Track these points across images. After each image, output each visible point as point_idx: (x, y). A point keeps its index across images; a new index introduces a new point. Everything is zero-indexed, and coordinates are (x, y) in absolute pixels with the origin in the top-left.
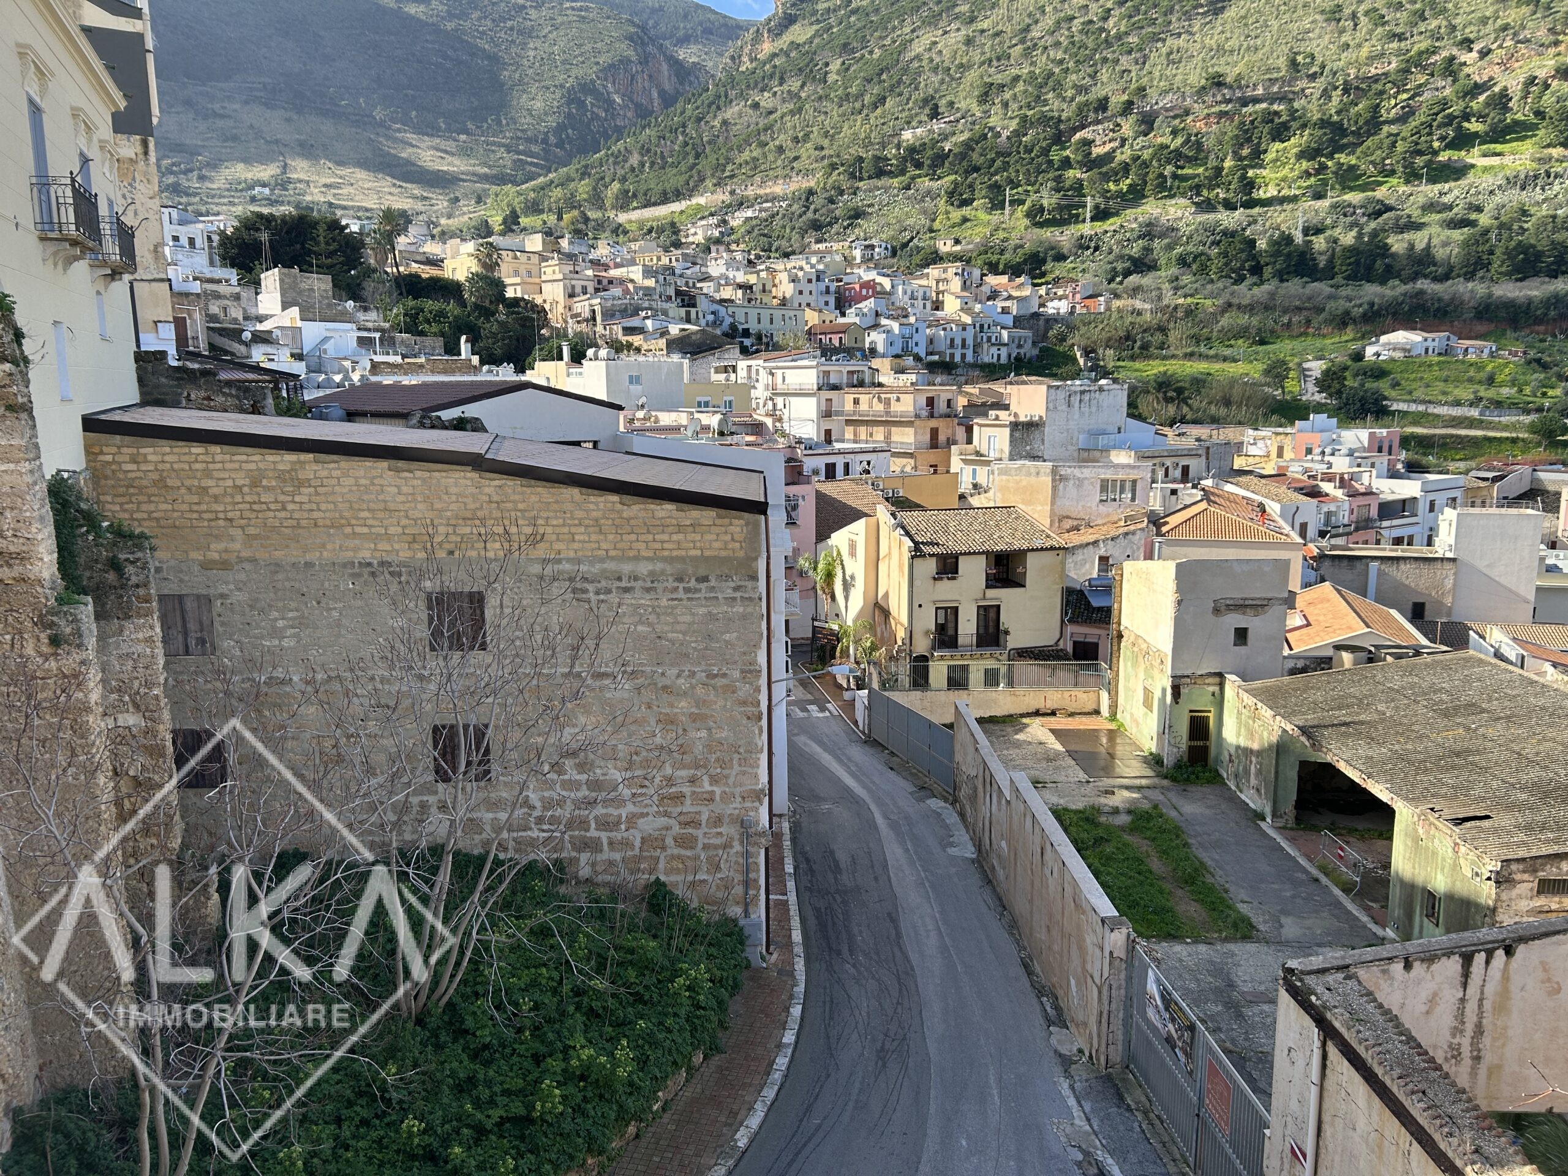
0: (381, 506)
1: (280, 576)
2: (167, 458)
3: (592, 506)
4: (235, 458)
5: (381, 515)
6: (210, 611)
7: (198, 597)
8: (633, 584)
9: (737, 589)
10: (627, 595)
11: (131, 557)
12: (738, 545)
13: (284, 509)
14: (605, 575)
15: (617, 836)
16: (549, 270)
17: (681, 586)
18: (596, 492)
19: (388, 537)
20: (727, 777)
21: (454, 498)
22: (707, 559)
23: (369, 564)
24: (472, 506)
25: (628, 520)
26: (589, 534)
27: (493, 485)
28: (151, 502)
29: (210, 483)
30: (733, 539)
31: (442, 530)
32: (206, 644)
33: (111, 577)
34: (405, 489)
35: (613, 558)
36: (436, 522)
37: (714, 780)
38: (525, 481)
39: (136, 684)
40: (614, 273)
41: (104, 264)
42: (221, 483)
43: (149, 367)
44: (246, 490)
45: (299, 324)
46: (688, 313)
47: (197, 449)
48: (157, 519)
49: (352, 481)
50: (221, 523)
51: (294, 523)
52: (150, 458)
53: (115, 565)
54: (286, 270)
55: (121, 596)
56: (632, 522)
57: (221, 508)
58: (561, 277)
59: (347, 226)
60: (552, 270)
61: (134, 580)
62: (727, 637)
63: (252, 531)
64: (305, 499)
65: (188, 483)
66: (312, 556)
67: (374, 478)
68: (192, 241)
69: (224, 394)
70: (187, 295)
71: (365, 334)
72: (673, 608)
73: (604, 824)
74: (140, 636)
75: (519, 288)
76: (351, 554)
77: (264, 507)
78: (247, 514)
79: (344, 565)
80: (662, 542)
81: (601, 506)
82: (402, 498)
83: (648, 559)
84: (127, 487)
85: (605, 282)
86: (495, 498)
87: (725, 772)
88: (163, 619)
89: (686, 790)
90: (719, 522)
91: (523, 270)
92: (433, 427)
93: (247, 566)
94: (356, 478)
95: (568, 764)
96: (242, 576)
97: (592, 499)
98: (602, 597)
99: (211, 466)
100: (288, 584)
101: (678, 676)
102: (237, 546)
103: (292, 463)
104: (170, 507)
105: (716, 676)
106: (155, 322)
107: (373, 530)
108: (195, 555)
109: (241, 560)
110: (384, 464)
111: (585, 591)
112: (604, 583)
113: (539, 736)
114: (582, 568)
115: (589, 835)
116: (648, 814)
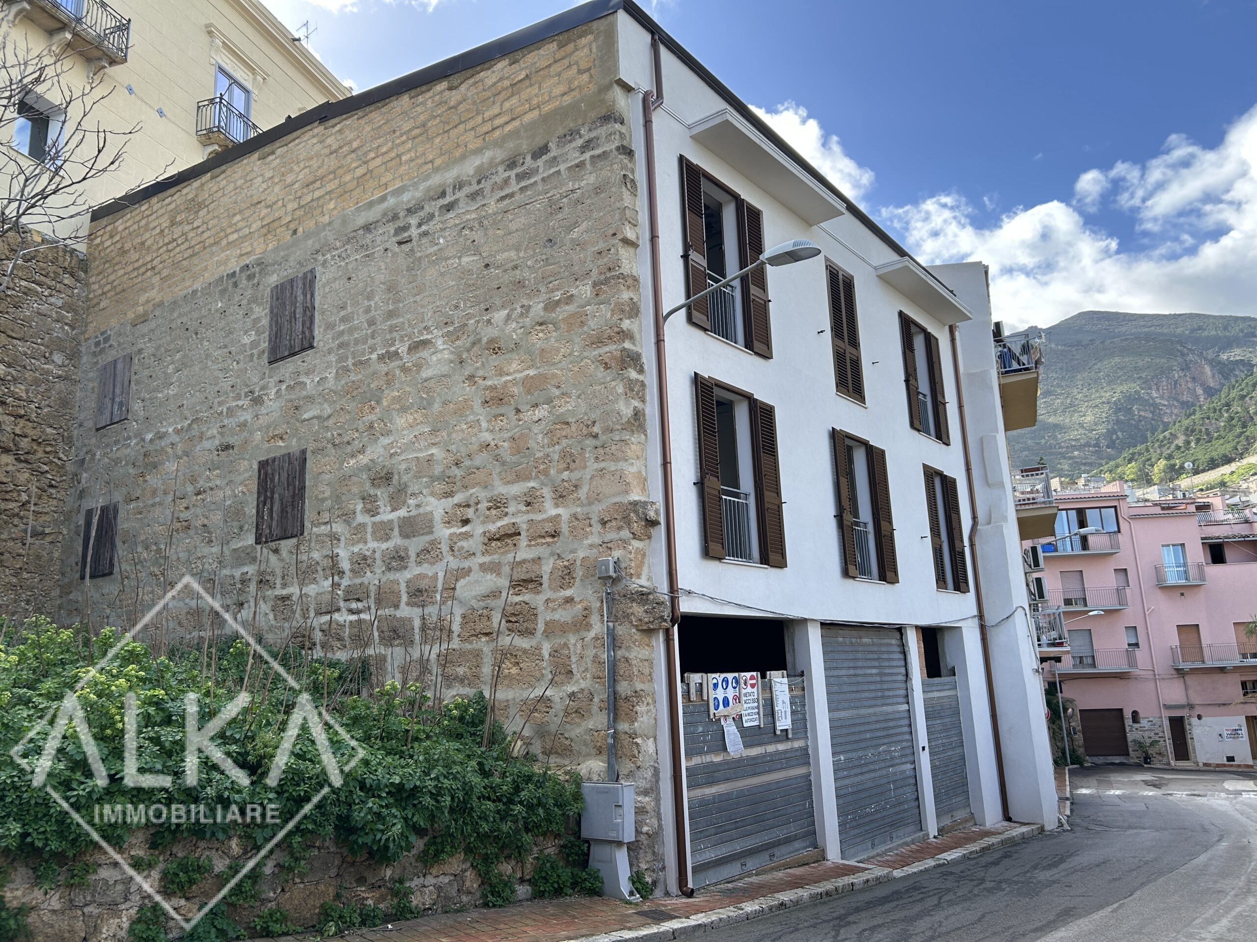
0: (249, 203)
1: (176, 314)
3: (420, 110)
4: (165, 202)
5: (248, 213)
6: (130, 370)
7: (126, 357)
8: (457, 195)
10: (451, 215)
12: (586, 77)
13: (186, 240)
14: (429, 196)
15: (433, 612)
17: (514, 174)
18: (424, 88)
19: (250, 236)
21: (302, 165)
22: (546, 118)
23: (234, 274)
24: (315, 167)
25: (456, 107)
26: (416, 148)
27: (334, 132)
29: (147, 235)
30: (579, 71)
31: (290, 207)
32: (123, 410)
34: (267, 175)
35: (438, 169)
36: (286, 200)
37: (559, 495)
38: (360, 113)
42: (153, 232)
44: (166, 232)
47: (145, 206)
49: (232, 186)
50: (149, 273)
51: (191, 252)
52: (119, 228)
56: (460, 108)
57: (150, 258)
64: (200, 223)
65: (135, 242)
66: (198, 283)
72: (504, 211)
73: (418, 593)
76: (222, 268)
77: (175, 244)
78: (164, 257)
79: (217, 283)
80: (493, 119)
81: (429, 102)
82: (263, 187)
83: (476, 152)
86: (335, 147)
89: (521, 520)
90: (560, 54)
93: (158, 312)
94: (235, 181)
95: (382, 494)
96: (153, 325)
97: (420, 99)
98: (423, 228)
99: (150, 218)
100: (179, 322)
101: (508, 319)
102: (154, 293)
103: (195, 189)
104: (123, 272)
107: (241, 233)
108: (130, 314)
109: (154, 307)
110: (256, 156)
111: (408, 228)
112: (427, 208)
113: (353, 456)
114: (406, 197)
115: (399, 614)
116: (470, 570)
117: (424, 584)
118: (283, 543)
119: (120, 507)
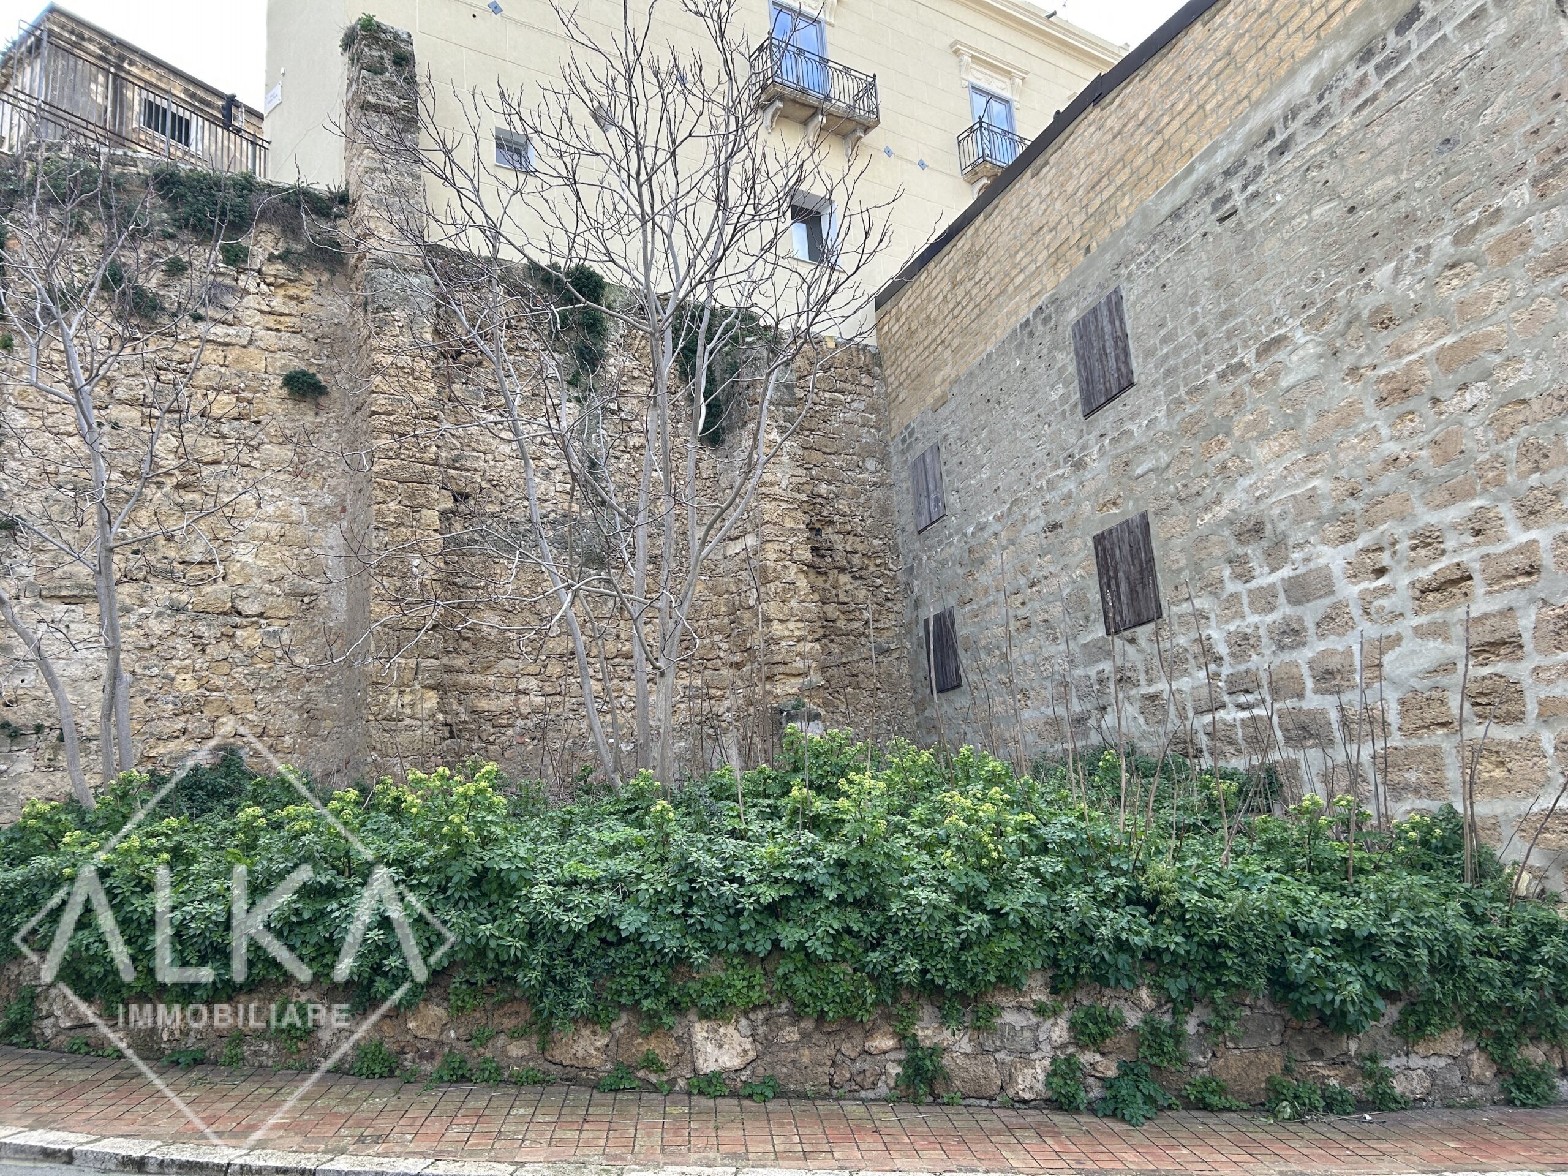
0: (1030, 232)
1: (974, 387)
3: (1219, 34)
4: (942, 264)
5: (1031, 245)
6: (939, 461)
7: (932, 448)
8: (1290, 128)
10: (1286, 158)
13: (971, 299)
14: (1251, 144)
17: (1371, 67)
19: (1038, 271)
21: (1082, 165)
23: (1027, 322)
24: (1098, 161)
26: (1222, 87)
27: (1113, 110)
29: (931, 307)
31: (1077, 222)
32: (940, 505)
34: (1044, 192)
35: (1258, 103)
36: (1071, 215)
38: (1142, 72)
42: (936, 302)
44: (949, 296)
49: (1008, 220)
50: (939, 349)
51: (978, 311)
52: (904, 308)
57: (938, 332)
62: (1486, 116)
63: (956, 344)
64: (982, 274)
65: (921, 318)
66: (991, 345)
67: (1023, 199)
72: (1366, 125)
73: (1327, 677)
76: (1014, 319)
77: (960, 307)
78: (951, 326)
79: (1011, 338)
81: (1231, 20)
82: (1042, 208)
83: (1309, 58)
86: (1117, 127)
87: (1554, 478)
89: (1470, 555)
93: (955, 389)
94: (1011, 213)
95: (1254, 552)
96: (953, 405)
97: (1218, 19)
98: (1251, 189)
99: (930, 286)
100: (978, 394)
101: (1398, 274)
102: (949, 369)
103: (973, 236)
104: (915, 355)
105: (1477, 228)
108: (929, 400)
109: (951, 385)
110: (1028, 174)
111: (1229, 196)
112: (1251, 162)
113: (1207, 509)
114: (1219, 157)
115: (1305, 705)
116: (1399, 638)
117: (1334, 663)
118: (1139, 630)
119: (955, 612)
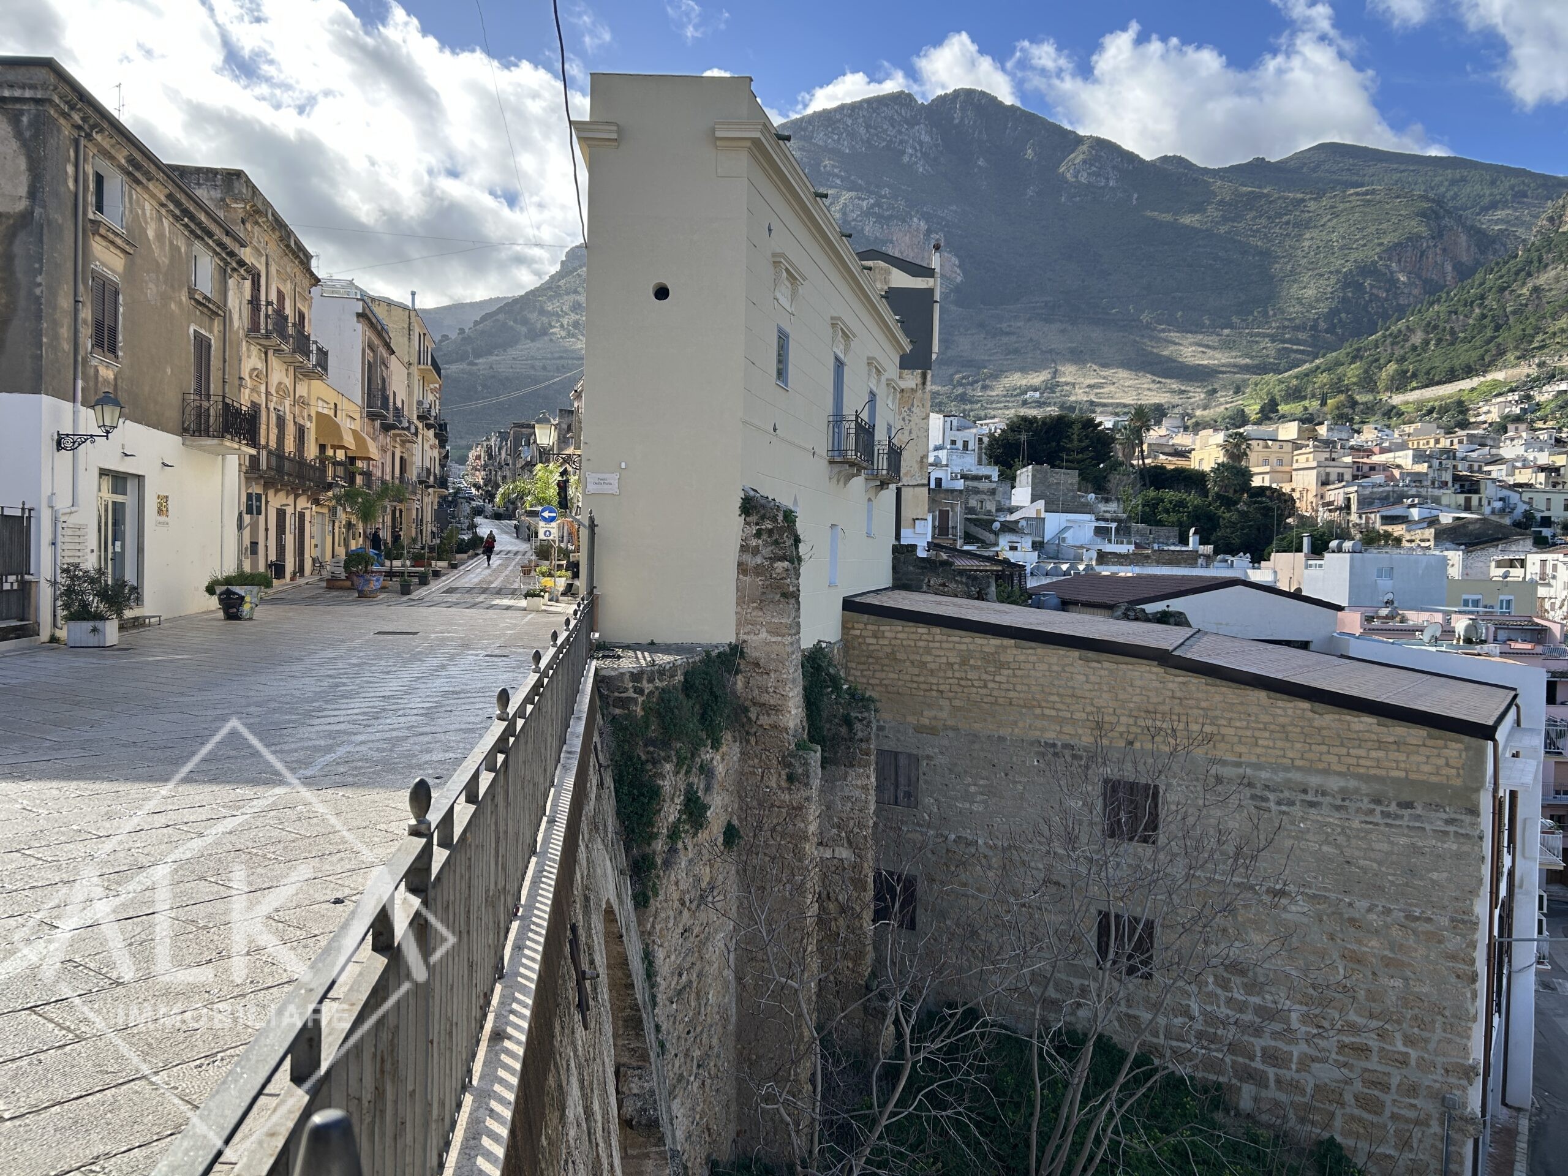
0: (1070, 692)
1: (977, 746)
2: (900, 636)
3: (1279, 712)
4: (950, 639)
5: (1068, 700)
6: (917, 769)
7: (909, 755)
8: (1320, 799)
9: (1450, 822)
10: (1312, 810)
11: (860, 716)
12: (1454, 771)
13: (985, 686)
14: (1289, 785)
15: (1288, 1074)
16: (1302, 458)
17: (1378, 809)
18: (1285, 697)
19: (1073, 721)
20: (1426, 1041)
21: (1138, 691)
22: (1413, 783)
23: (1054, 745)
24: (1154, 700)
25: (1320, 729)
26: (1274, 740)
27: (1177, 681)
28: (883, 671)
29: (929, 658)
30: (1447, 765)
31: (1123, 720)
32: (911, 798)
33: (844, 730)
34: (1092, 678)
35: (1299, 769)
36: (1118, 711)
37: (1409, 1041)
38: (1210, 680)
39: (851, 823)
40: (1376, 459)
41: (876, 477)
42: (937, 659)
43: (902, 557)
44: (956, 667)
45: (1043, 515)
46: (1468, 501)
47: (922, 630)
48: (886, 686)
49: (1046, 667)
50: (934, 693)
51: (993, 700)
52: (887, 634)
53: (848, 721)
54: (1038, 467)
55: (849, 748)
56: (1324, 733)
57: (935, 681)
58: (1315, 464)
59: (1100, 423)
60: (1306, 458)
61: (860, 735)
62: (1435, 876)
63: (957, 703)
64: (1004, 680)
65: (912, 657)
66: (1005, 732)
67: (1066, 665)
68: (966, 444)
69: (956, 581)
70: (953, 491)
71: (1103, 524)
72: (1368, 832)
73: (1272, 1057)
74: (859, 783)
75: (1267, 477)
76: (1038, 733)
77: (969, 683)
78: (955, 688)
79: (1032, 743)
80: (1359, 757)
81: (1290, 712)
82: (1088, 686)
83: (1340, 774)
84: (868, 657)
85: (1366, 469)
86: (1178, 694)
87: (1425, 1034)
88: (877, 770)
89: (1373, 1043)
90: (1430, 742)
91: (1273, 460)
92: (1137, 619)
93: (951, 734)
94: (1050, 664)
95: (1236, 980)
96: (946, 742)
97: (1280, 703)
98: (1284, 808)
99: (931, 644)
100: (982, 754)
101: (1370, 910)
102: (944, 715)
103: (997, 647)
104: (896, 676)
105: (1417, 919)
106: (914, 520)
107: (1060, 714)
108: (911, 719)
109: (946, 728)
110: (1076, 653)
111: (1265, 799)
112: (1287, 794)
116: (1324, 1060)
117: (1279, 1054)
118: (1129, 978)
119: (920, 881)
